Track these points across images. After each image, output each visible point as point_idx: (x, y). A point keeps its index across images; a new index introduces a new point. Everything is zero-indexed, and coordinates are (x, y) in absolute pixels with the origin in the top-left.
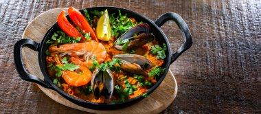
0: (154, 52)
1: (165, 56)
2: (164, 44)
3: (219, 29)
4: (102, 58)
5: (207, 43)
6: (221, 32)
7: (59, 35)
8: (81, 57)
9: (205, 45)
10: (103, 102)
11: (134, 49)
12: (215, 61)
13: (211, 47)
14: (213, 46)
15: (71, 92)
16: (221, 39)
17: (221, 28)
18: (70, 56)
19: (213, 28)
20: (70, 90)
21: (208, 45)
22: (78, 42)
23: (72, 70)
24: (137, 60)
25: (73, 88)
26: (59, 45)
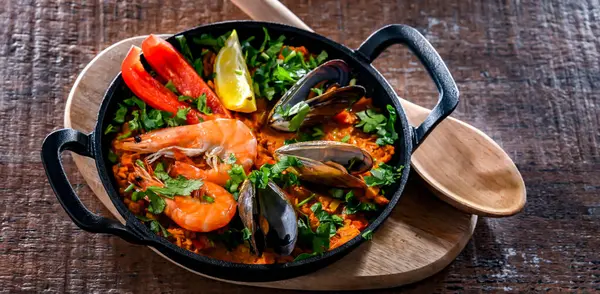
0: (367, 128)
1: (396, 136)
2: (389, 107)
3: (580, 37)
4: (249, 156)
5: (553, 75)
6: (586, 45)
7: (131, 108)
8: (198, 159)
9: (549, 83)
10: (272, 262)
11: (319, 125)
12: (577, 122)
13: (562, 85)
14: (568, 84)
15: (193, 247)
16: (586, 64)
17: (583, 32)
18: (172, 161)
19: (563, 35)
20: (189, 242)
21: (556, 81)
22: (182, 123)
23: (186, 192)
24: (332, 154)
25: (197, 236)
26: (136, 135)
